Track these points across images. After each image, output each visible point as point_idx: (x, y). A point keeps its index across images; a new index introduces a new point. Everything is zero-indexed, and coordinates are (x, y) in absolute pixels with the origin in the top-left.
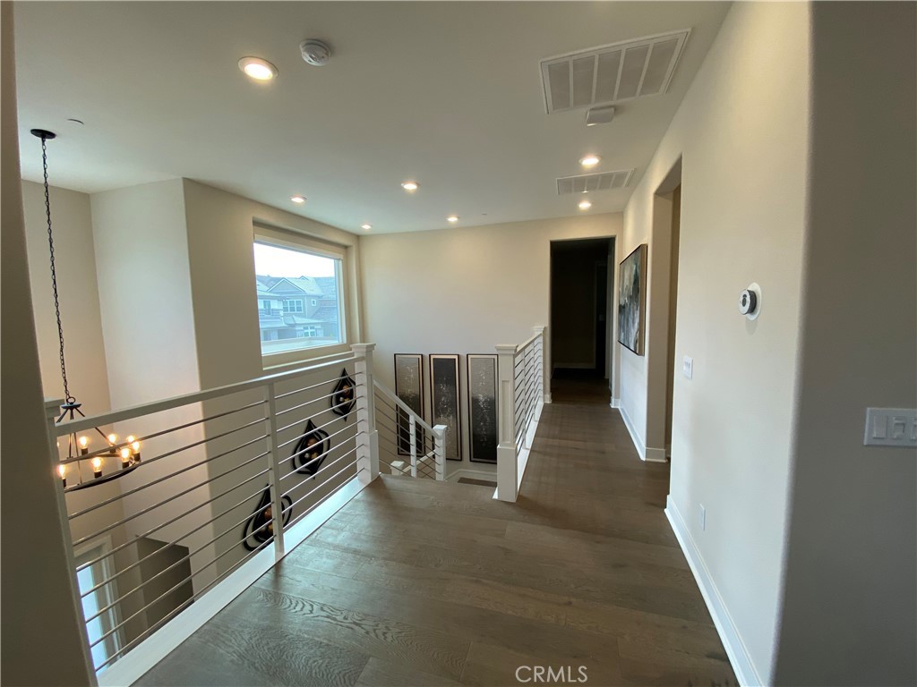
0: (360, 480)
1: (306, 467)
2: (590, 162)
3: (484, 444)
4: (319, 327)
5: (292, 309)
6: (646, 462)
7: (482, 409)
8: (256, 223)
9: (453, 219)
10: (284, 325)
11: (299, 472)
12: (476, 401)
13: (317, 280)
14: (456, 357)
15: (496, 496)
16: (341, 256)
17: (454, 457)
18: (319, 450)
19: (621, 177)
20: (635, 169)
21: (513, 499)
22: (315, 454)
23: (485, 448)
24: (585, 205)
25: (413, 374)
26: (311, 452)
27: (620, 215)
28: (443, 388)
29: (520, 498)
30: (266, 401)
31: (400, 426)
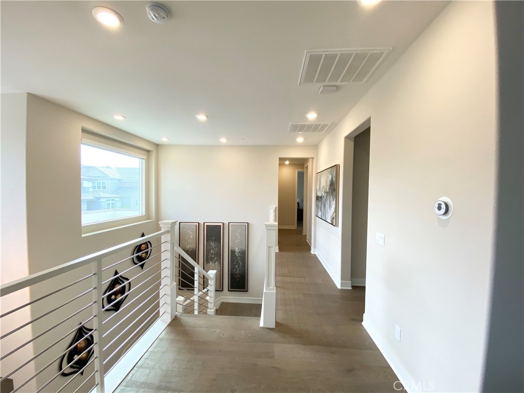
0: (163, 321)
1: (112, 306)
2: (312, 116)
3: (238, 280)
4: (118, 199)
5: (99, 187)
6: (341, 290)
7: (237, 257)
8: (84, 131)
9: (223, 140)
10: (92, 198)
11: (107, 310)
12: (233, 252)
13: (118, 169)
14: (222, 224)
15: (262, 324)
16: (145, 157)
17: (219, 289)
18: (122, 291)
19: (324, 126)
20: (333, 123)
21: (273, 326)
22: (119, 295)
23: (239, 282)
24: (300, 140)
25: (192, 235)
26: (116, 294)
27: (316, 147)
28: (212, 244)
29: (277, 324)
30: (95, 274)
31: (181, 270)
